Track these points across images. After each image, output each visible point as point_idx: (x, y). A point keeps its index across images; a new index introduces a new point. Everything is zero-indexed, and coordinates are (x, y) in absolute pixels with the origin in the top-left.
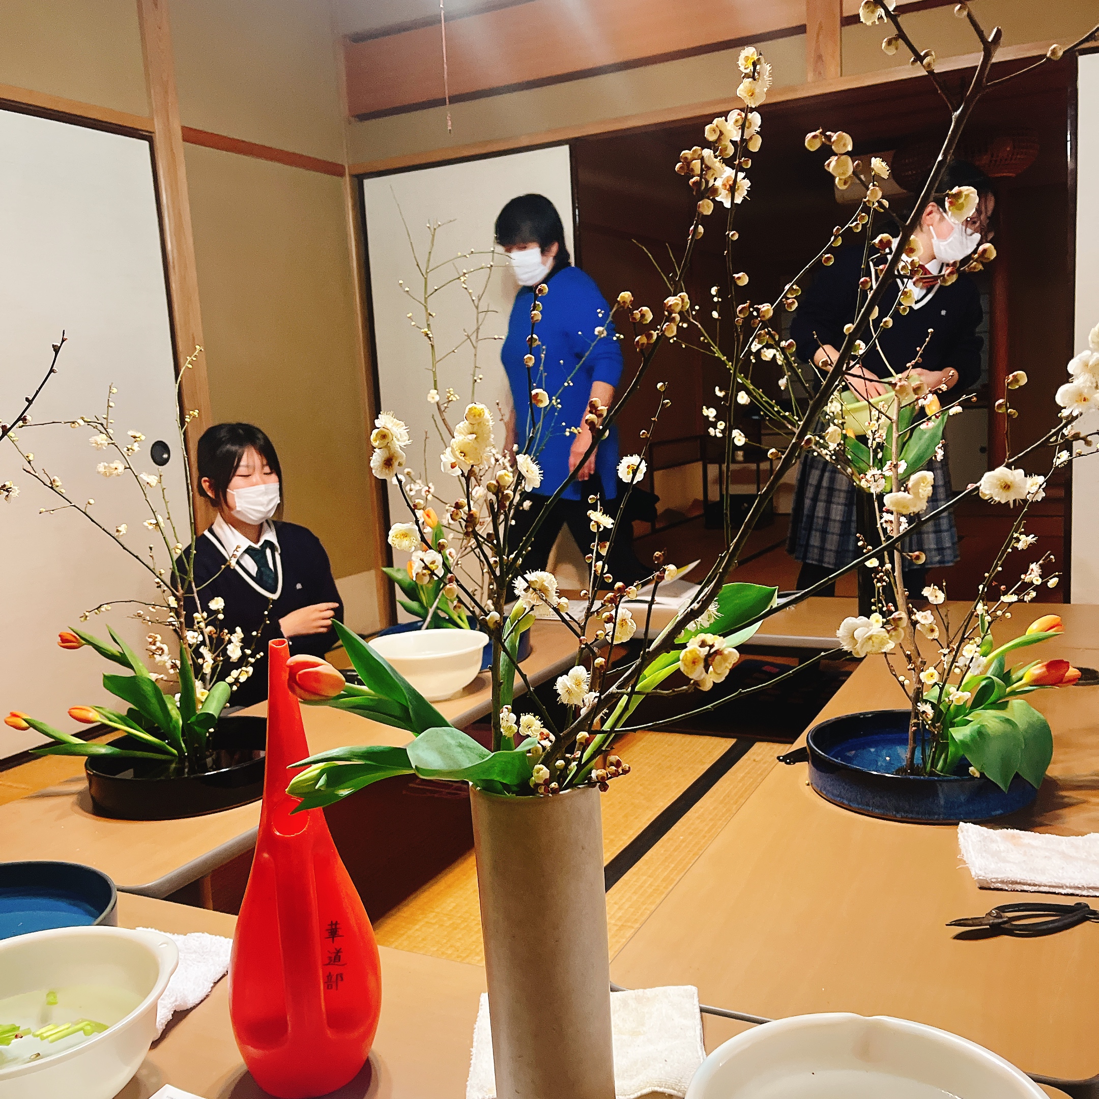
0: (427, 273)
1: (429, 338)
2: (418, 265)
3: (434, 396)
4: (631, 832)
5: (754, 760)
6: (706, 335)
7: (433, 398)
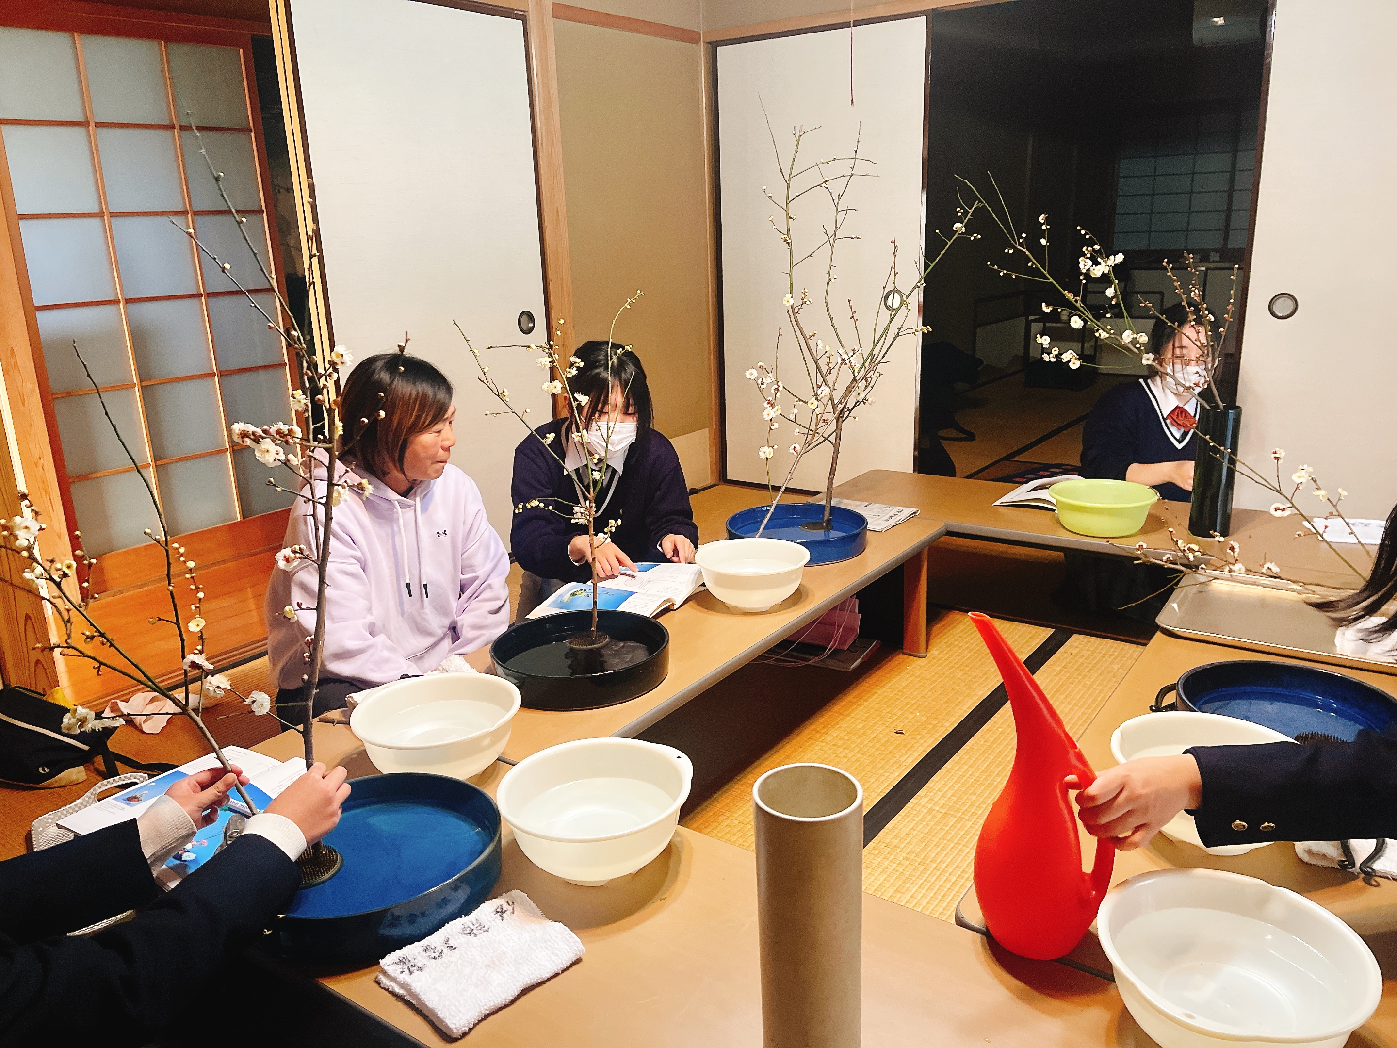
0: (790, 178)
1: (788, 243)
2: (781, 171)
3: (788, 300)
4: (953, 719)
5: (1071, 654)
6: (1034, 261)
7: (788, 302)
